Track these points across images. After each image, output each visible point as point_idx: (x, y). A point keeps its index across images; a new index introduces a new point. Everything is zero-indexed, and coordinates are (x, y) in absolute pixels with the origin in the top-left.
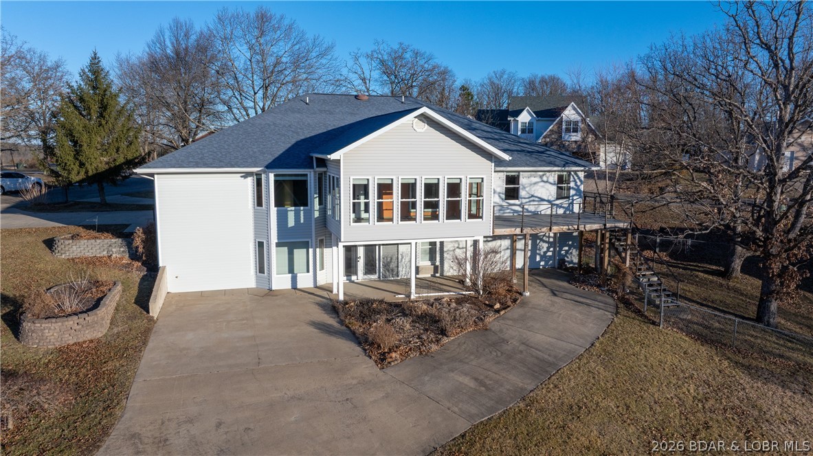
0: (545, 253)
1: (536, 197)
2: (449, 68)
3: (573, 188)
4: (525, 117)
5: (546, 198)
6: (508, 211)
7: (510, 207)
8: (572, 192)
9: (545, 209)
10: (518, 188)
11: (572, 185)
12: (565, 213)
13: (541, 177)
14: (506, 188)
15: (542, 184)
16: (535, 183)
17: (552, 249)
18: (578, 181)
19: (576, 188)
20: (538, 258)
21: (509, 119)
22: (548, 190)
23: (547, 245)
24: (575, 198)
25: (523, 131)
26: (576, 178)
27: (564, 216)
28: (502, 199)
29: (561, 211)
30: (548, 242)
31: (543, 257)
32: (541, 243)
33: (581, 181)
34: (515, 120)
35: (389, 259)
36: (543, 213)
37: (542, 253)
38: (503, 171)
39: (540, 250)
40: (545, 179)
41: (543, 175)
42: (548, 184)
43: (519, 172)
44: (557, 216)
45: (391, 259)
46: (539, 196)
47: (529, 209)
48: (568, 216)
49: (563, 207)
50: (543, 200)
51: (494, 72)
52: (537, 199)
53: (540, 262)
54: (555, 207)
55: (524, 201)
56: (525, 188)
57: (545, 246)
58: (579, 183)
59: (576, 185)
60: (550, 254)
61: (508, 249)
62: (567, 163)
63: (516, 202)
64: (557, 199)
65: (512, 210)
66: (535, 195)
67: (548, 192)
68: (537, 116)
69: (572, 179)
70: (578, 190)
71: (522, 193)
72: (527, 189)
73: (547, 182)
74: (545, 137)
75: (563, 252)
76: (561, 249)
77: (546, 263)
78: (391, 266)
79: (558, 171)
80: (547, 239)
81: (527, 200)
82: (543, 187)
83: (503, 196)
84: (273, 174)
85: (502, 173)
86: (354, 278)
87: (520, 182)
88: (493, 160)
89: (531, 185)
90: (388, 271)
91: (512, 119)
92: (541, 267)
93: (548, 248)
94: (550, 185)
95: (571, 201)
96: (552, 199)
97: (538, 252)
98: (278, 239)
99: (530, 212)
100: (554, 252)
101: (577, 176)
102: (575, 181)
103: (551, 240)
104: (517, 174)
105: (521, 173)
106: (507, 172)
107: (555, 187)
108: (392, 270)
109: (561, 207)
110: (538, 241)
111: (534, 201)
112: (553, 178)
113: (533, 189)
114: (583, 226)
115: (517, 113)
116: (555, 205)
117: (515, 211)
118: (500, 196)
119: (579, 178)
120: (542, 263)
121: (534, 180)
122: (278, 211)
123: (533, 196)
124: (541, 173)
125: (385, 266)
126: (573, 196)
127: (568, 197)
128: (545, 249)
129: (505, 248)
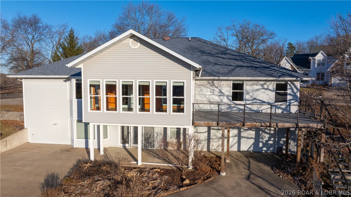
0: (267, 141)
1: (258, 100)
2: (274, 32)
3: (290, 94)
4: (320, 57)
5: (267, 101)
6: (235, 109)
7: (236, 106)
8: (289, 97)
9: (266, 109)
10: (243, 93)
11: (289, 91)
12: (282, 112)
13: (262, 85)
14: (233, 92)
15: (263, 90)
16: (257, 90)
17: (272, 139)
18: (294, 88)
19: (293, 94)
20: (261, 145)
21: (309, 58)
22: (268, 95)
23: (268, 136)
24: (292, 101)
25: (318, 65)
26: (293, 86)
27: (282, 116)
28: (230, 100)
29: (279, 111)
30: (269, 134)
31: (265, 144)
32: (263, 134)
33: (297, 89)
34: (313, 59)
35: (148, 136)
36: (263, 111)
37: (264, 142)
38: (230, 80)
39: (262, 139)
40: (265, 87)
41: (264, 84)
42: (268, 91)
43: (243, 81)
44: (276, 115)
45: (150, 136)
46: (261, 99)
47: (252, 109)
48: (287, 115)
49: (282, 108)
50: (264, 102)
51: (315, 36)
52: (259, 101)
53: (262, 148)
54: (274, 108)
55: (248, 102)
56: (248, 93)
57: (267, 136)
58: (295, 90)
59: (293, 91)
60: (271, 142)
61: (236, 136)
62: (284, 75)
63: (242, 102)
64: (276, 101)
65: (238, 108)
66: (257, 98)
67: (268, 96)
68: (328, 56)
69: (289, 87)
70: (295, 96)
71: (246, 97)
72: (251, 94)
73: (267, 89)
74: (332, 68)
75: (281, 142)
76: (279, 140)
77: (268, 149)
78: (150, 140)
79: (277, 81)
80: (269, 132)
81: (251, 102)
82: (264, 92)
83: (231, 98)
84: (75, 80)
85: (229, 82)
86: (127, 145)
87: (244, 88)
88: (192, 69)
89: (253, 91)
90: (148, 143)
91: (311, 58)
92: (264, 152)
93: (269, 139)
94: (270, 92)
95: (288, 104)
96: (272, 102)
97: (261, 140)
98: (78, 118)
99: (253, 110)
100: (274, 141)
101: (294, 85)
102: (292, 89)
103: (272, 132)
104: (242, 82)
105: (245, 82)
106: (233, 80)
107: (274, 93)
108: (151, 143)
109: (279, 108)
110: (261, 132)
111: (256, 102)
112: (272, 86)
113: (255, 94)
114: (275, 124)
115: (315, 55)
116: (274, 106)
117: (240, 109)
118: (228, 98)
119: (296, 87)
120: (265, 149)
121: (256, 87)
122: (77, 101)
123: (255, 99)
124: (262, 83)
125: (146, 140)
126: (290, 100)
127: (285, 101)
128: (267, 139)
129: (234, 135)
